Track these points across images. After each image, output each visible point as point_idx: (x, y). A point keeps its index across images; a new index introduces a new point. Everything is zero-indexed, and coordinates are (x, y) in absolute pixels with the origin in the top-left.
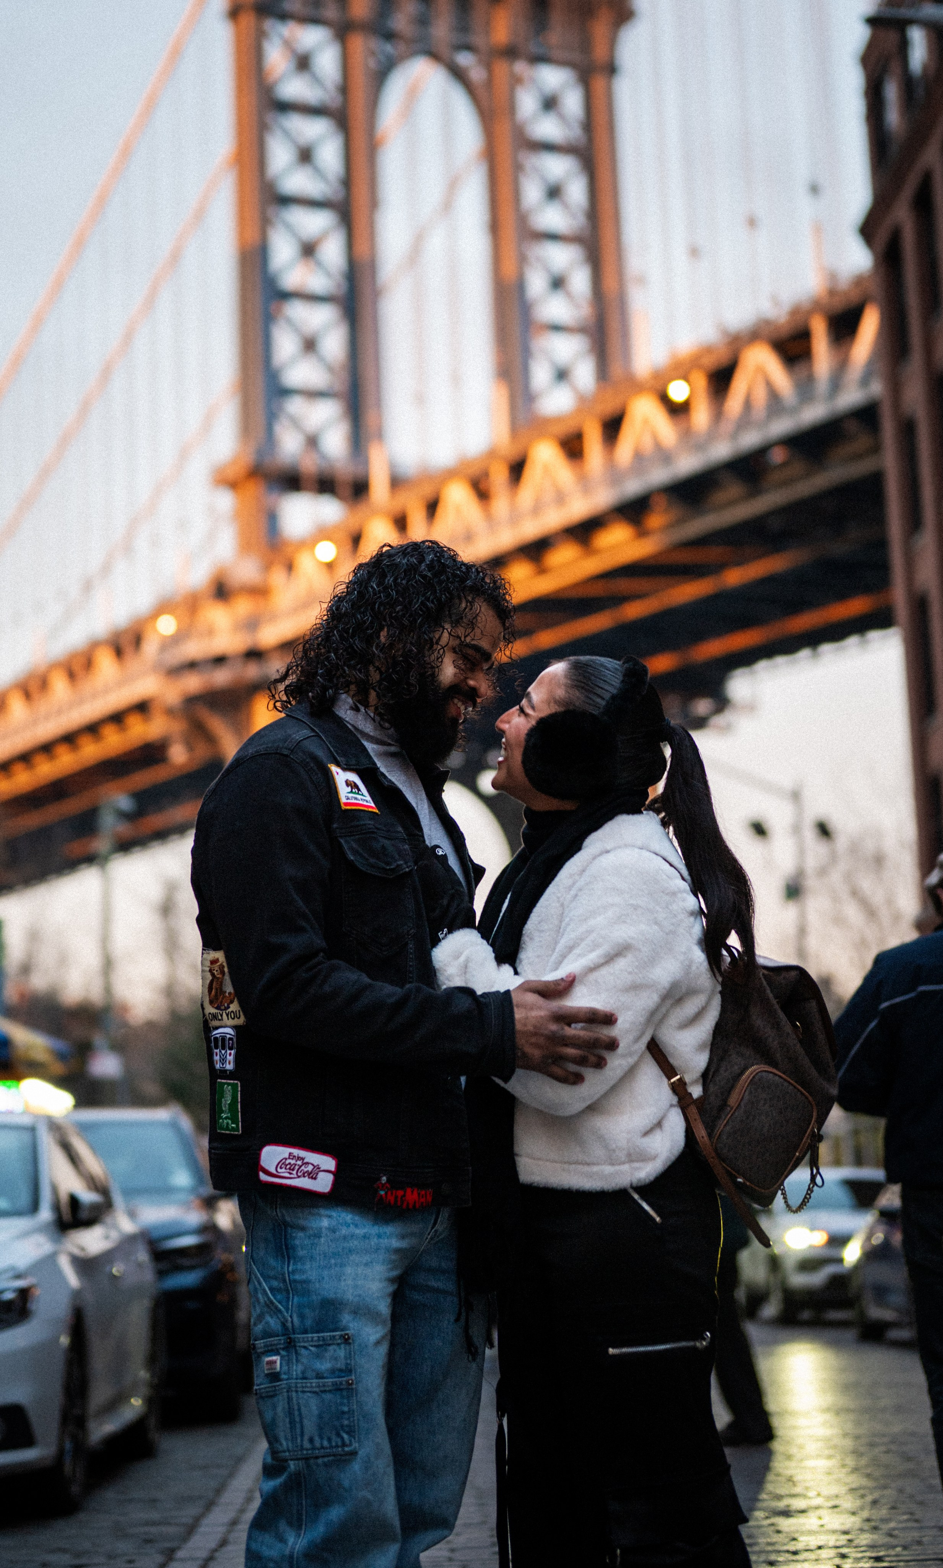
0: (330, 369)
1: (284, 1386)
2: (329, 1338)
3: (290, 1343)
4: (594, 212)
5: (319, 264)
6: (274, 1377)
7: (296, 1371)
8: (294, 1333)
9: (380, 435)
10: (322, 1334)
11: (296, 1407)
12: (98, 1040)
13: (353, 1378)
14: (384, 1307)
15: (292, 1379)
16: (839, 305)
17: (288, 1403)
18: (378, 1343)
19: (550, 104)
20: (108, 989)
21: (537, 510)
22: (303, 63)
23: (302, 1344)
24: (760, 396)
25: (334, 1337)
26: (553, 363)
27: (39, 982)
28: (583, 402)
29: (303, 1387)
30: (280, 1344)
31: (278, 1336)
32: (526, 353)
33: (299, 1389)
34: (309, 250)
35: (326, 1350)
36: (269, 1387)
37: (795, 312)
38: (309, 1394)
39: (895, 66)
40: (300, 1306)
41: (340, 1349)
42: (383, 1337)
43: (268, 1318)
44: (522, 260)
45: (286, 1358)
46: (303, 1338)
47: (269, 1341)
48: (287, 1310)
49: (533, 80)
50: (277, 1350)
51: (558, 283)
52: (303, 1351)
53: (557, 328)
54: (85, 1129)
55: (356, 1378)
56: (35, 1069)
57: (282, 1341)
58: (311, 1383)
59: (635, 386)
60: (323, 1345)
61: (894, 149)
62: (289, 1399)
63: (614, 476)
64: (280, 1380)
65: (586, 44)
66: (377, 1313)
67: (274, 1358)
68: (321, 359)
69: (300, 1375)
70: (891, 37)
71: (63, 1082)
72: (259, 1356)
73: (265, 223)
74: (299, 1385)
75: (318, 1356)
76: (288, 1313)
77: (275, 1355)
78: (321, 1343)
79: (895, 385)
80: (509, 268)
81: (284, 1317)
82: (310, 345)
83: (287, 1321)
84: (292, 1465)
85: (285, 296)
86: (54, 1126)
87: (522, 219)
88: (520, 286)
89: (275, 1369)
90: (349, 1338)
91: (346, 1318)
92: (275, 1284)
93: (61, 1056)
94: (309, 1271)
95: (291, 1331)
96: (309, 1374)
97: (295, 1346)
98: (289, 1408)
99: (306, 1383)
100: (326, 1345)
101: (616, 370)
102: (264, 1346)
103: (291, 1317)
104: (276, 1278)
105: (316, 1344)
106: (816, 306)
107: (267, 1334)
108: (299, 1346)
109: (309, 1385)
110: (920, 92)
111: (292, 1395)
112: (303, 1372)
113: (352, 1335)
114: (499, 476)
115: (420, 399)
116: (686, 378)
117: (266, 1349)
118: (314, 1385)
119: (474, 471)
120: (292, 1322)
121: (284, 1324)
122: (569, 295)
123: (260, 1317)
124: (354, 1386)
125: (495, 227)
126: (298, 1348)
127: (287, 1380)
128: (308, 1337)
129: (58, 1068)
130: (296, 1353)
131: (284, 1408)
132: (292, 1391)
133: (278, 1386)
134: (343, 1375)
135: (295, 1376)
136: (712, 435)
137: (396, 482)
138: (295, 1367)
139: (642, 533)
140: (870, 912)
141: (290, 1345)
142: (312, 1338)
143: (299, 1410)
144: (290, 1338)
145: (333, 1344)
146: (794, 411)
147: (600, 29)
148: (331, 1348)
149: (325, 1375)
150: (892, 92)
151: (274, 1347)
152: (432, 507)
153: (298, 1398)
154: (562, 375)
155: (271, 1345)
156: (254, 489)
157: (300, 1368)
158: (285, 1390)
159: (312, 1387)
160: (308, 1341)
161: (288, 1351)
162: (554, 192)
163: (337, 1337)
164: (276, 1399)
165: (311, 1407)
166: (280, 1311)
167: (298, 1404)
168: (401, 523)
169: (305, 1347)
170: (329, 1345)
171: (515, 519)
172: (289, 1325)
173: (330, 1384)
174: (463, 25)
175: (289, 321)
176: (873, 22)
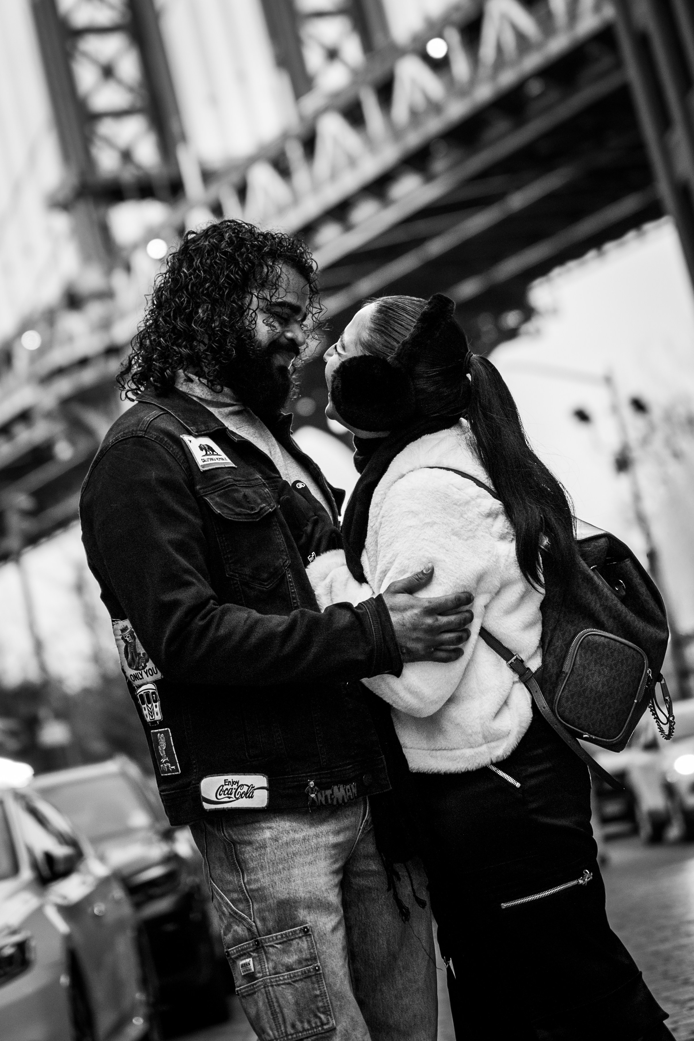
1: (260, 984)
2: (291, 934)
3: (258, 945)
6: (251, 977)
7: (268, 968)
8: (260, 936)
9: (183, 138)
10: (284, 932)
11: (275, 1000)
13: (319, 964)
14: (334, 897)
15: (267, 975)
17: (267, 998)
18: (335, 929)
20: (43, 667)
21: (333, 177)
23: (269, 944)
24: (509, 40)
25: (295, 931)
26: (323, 46)
28: (355, 74)
29: (276, 981)
30: (250, 948)
31: (247, 941)
32: (298, 42)
33: (274, 984)
35: (291, 945)
36: (247, 987)
38: (283, 986)
40: (260, 911)
41: (303, 941)
42: (339, 923)
43: (236, 927)
45: (258, 959)
46: (269, 938)
47: (240, 947)
48: (250, 916)
50: (248, 952)
52: (271, 950)
53: (320, 15)
54: (46, 793)
55: (321, 965)
57: (251, 944)
58: (283, 976)
59: (397, 51)
60: (287, 941)
62: (267, 993)
63: (395, 133)
64: (257, 979)
66: (328, 903)
67: (247, 960)
68: (120, 82)
69: (273, 972)
72: (234, 961)
74: (272, 980)
75: (285, 952)
76: (251, 919)
77: (247, 958)
78: (285, 939)
81: (248, 923)
82: (108, 72)
83: (251, 926)
85: (78, 33)
86: (19, 796)
89: (250, 970)
90: (308, 930)
91: (302, 914)
92: (235, 896)
94: (263, 879)
95: (257, 934)
96: (280, 968)
97: (263, 947)
98: (269, 1002)
99: (278, 977)
100: (289, 940)
101: (378, 40)
102: (237, 952)
103: (254, 922)
104: (234, 891)
105: (281, 941)
107: (237, 941)
108: (267, 946)
109: (281, 978)
111: (269, 990)
112: (274, 968)
113: (310, 927)
114: (295, 153)
116: (440, 35)
117: (239, 954)
118: (286, 977)
119: (273, 153)
120: (256, 926)
121: (249, 930)
123: (228, 928)
124: (321, 972)
126: (266, 949)
127: (262, 977)
128: (272, 937)
130: (266, 953)
131: (264, 1003)
133: (255, 984)
134: (309, 963)
135: (268, 973)
136: (474, 80)
137: (207, 176)
138: (266, 966)
139: (429, 178)
141: (259, 947)
142: (276, 936)
143: (278, 1002)
144: (257, 941)
145: (295, 938)
146: (539, 46)
148: (294, 942)
149: (294, 967)
151: (245, 952)
152: (242, 191)
153: (274, 991)
154: (333, 54)
155: (242, 950)
156: (85, 207)
157: (271, 965)
158: (262, 987)
159: (284, 979)
160: (273, 940)
161: (257, 953)
163: (298, 932)
164: (255, 996)
165: (287, 997)
166: (244, 919)
167: (276, 998)
168: (218, 211)
169: (272, 946)
170: (292, 940)
171: (316, 188)
172: (254, 929)
173: (300, 973)
175: (86, 55)
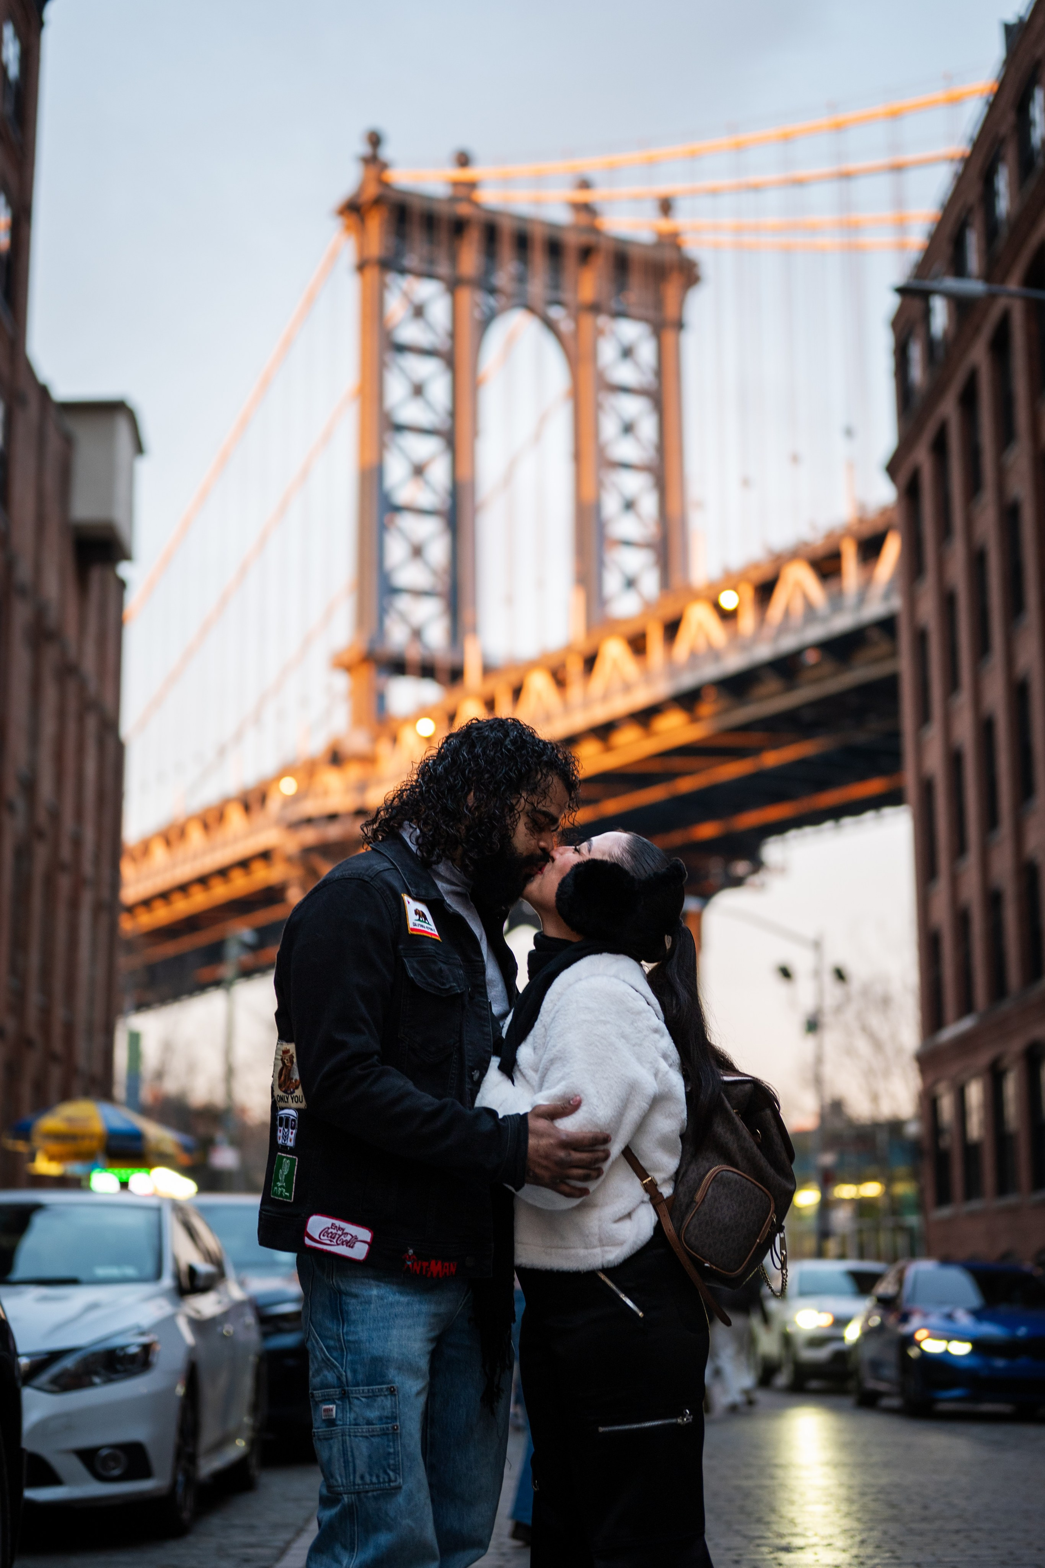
0: (434, 573)
1: (339, 1431)
2: (377, 1390)
3: (344, 1394)
4: (661, 447)
5: (427, 483)
6: (331, 1422)
7: (349, 1418)
8: (348, 1386)
9: (474, 630)
10: (371, 1387)
11: (349, 1449)
12: (220, 1136)
13: (398, 1424)
14: (423, 1363)
15: (346, 1425)
16: (866, 531)
17: (343, 1446)
18: (418, 1394)
19: (627, 353)
20: (229, 1093)
21: (606, 697)
22: (419, 312)
23: (355, 1395)
24: (798, 606)
25: (382, 1389)
26: (623, 573)
27: (171, 1086)
28: (648, 606)
29: (355, 1432)
30: (336, 1395)
31: (334, 1387)
32: (601, 564)
33: (352, 1434)
34: (419, 471)
35: (375, 1400)
36: (326, 1431)
37: (830, 535)
38: (361, 1439)
39: (919, 330)
40: (353, 1362)
41: (387, 1399)
42: (423, 1389)
43: (326, 1373)
44: (600, 485)
45: (341, 1407)
46: (356, 1390)
47: (327, 1392)
48: (342, 1365)
49: (613, 333)
50: (333, 1399)
51: (629, 505)
52: (356, 1402)
53: (627, 543)
54: (204, 1211)
55: (400, 1425)
56: (164, 1159)
57: (338, 1393)
58: (362, 1429)
59: (691, 595)
60: (372, 1397)
61: (917, 401)
62: (344, 1442)
63: (672, 669)
64: (337, 1425)
65: (659, 304)
66: (418, 1368)
67: (331, 1406)
68: (426, 564)
69: (353, 1422)
70: (916, 304)
71: (188, 1171)
72: (317, 1404)
73: (382, 447)
74: (351, 1430)
75: (368, 1406)
76: (342, 1368)
77: (331, 1404)
78: (371, 1394)
79: (912, 600)
80: (588, 492)
81: (339, 1371)
82: (417, 551)
83: (341, 1375)
84: (346, 1498)
85: (397, 509)
86: (178, 1208)
87: (601, 449)
88: (597, 507)
89: (332, 1416)
90: (394, 1390)
91: (392, 1373)
92: (331, 1343)
93: (186, 1149)
94: (361, 1332)
95: (345, 1383)
96: (360, 1421)
97: (348, 1397)
98: (343, 1450)
99: (358, 1429)
100: (375, 1396)
101: (676, 579)
102: (322, 1396)
103: (345, 1372)
104: (332, 1338)
105: (367, 1395)
106: (848, 532)
107: (325, 1386)
108: (352, 1398)
109: (360, 1430)
110: (940, 353)
111: (346, 1439)
112: (355, 1419)
113: (397, 1387)
114: (575, 668)
115: (510, 600)
116: (735, 588)
117: (324, 1398)
118: (364, 1430)
119: (554, 662)
120: (346, 1376)
121: (339, 1378)
122: (639, 516)
123: (318, 1371)
124: (399, 1431)
125: (577, 456)
126: (351, 1399)
127: (342, 1425)
128: (359, 1390)
129: (184, 1159)
130: (350, 1403)
131: (339, 1449)
132: (346, 1435)
133: (334, 1430)
134: (389, 1421)
135: (348, 1423)
136: (756, 638)
137: (488, 670)
138: (348, 1415)
139: (694, 719)
140: (877, 1044)
141: (345, 1396)
142: (363, 1390)
143: (352, 1452)
144: (344, 1390)
145: (381, 1395)
146: (825, 620)
147: (671, 291)
148: (379, 1399)
149: (374, 1422)
150: (916, 352)
151: (330, 1398)
152: (517, 692)
153: (351, 1441)
154: (631, 583)
155: (328, 1395)
156: (367, 673)
157: (353, 1415)
158: (340, 1434)
159: (363, 1432)
160: (359, 1393)
161: (342, 1401)
162: (628, 428)
163: (385, 1390)
164: (331, 1441)
165: (362, 1449)
166: (335, 1366)
167: (352, 1448)
168: (490, 704)
169: (358, 1398)
170: (377, 1396)
171: (587, 704)
172: (344, 1379)
173: (378, 1429)
174: (556, 284)
175: (400, 531)
176: (902, 291)
